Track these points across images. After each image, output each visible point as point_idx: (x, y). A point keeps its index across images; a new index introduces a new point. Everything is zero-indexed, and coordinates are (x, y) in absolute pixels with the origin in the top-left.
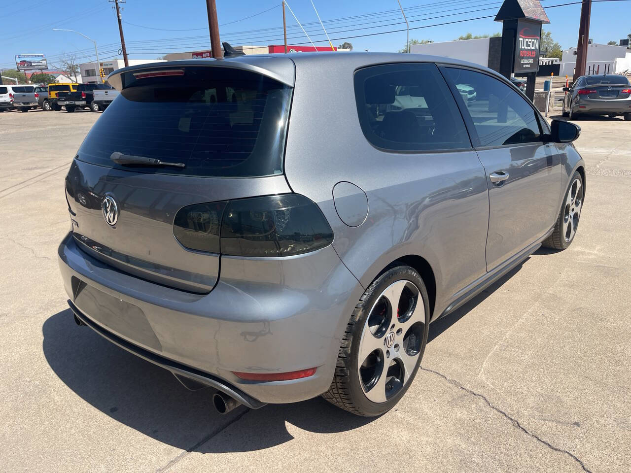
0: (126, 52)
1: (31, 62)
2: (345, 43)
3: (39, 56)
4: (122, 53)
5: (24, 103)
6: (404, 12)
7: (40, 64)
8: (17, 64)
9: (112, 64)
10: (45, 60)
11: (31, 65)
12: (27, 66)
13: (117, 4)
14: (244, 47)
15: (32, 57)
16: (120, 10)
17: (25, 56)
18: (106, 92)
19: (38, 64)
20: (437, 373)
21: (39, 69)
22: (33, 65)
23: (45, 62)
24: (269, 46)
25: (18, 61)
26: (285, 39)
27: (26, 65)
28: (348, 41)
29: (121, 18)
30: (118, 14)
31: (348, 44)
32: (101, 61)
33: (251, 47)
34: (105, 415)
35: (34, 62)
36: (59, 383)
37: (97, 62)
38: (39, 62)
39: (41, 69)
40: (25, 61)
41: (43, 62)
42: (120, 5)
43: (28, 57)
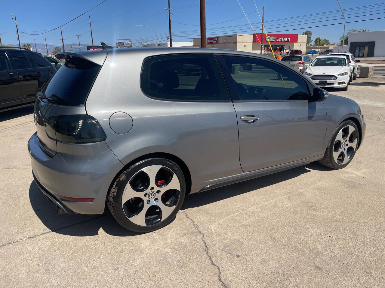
0: (171, 38)
1: (123, 43)
2: (307, 31)
3: (128, 40)
4: (169, 38)
6: (343, 12)
7: (128, 44)
9: (164, 45)
10: (131, 42)
11: (124, 45)
12: (122, 45)
13: (169, 11)
14: (238, 34)
15: (125, 40)
16: (171, 14)
17: (121, 40)
19: (127, 44)
20: (192, 220)
21: (127, 47)
22: (125, 44)
23: (130, 43)
24: (253, 34)
25: (117, 42)
26: (262, 30)
28: (309, 30)
29: (171, 19)
30: (169, 17)
31: (309, 32)
32: (159, 43)
33: (242, 34)
34: (34, 211)
35: (125, 43)
36: (28, 196)
37: (156, 43)
38: (127, 43)
40: (120, 42)
42: (171, 11)
43: (123, 40)
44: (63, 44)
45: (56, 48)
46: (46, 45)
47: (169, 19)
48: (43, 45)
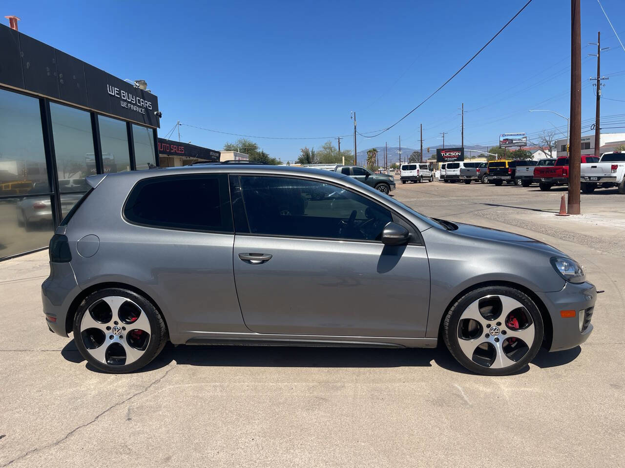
0: (598, 127)
1: (512, 140)
3: (521, 135)
4: (595, 128)
5: (467, 177)
8: (500, 141)
9: (589, 139)
10: (526, 137)
11: (512, 143)
12: (509, 143)
13: (598, 81)
15: (515, 135)
16: (601, 87)
17: (508, 135)
18: (527, 169)
19: (518, 141)
21: (518, 146)
22: (514, 142)
23: (525, 139)
25: (502, 139)
27: (507, 143)
29: (601, 94)
30: (598, 91)
35: (515, 140)
38: (520, 140)
39: (520, 146)
40: (507, 139)
41: (523, 139)
42: (601, 82)
43: (511, 135)
44: (422, 146)
45: (415, 152)
46: (400, 149)
47: (598, 93)
48: (396, 148)
